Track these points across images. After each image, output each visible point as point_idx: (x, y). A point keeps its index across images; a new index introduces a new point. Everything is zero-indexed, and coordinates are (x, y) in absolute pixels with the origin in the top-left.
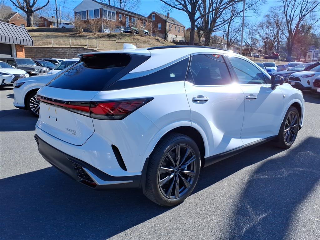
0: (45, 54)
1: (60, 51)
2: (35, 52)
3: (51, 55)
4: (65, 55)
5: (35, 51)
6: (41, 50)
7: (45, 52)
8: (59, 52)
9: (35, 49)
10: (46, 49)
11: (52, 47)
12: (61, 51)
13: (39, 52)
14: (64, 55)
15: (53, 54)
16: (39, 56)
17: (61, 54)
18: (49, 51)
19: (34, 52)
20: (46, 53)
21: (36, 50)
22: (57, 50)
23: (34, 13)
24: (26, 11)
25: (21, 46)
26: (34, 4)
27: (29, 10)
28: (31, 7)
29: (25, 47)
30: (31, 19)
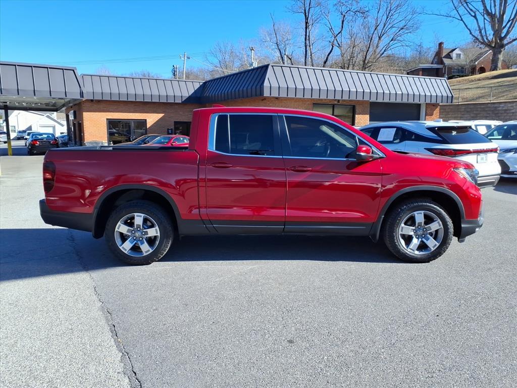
0: (476, 114)
1: (500, 108)
2: (463, 111)
3: (485, 115)
4: (508, 113)
5: (463, 110)
6: (471, 108)
7: (477, 111)
8: (499, 110)
9: (464, 107)
10: (479, 107)
11: (489, 102)
12: (503, 107)
13: (468, 112)
14: (506, 114)
15: (489, 114)
16: (467, 117)
17: (501, 113)
18: (483, 108)
19: (461, 112)
20: (479, 112)
21: (465, 109)
22: (496, 107)
23: (506, 47)
24: (494, 47)
25: (435, 105)
26: (508, 33)
27: (497, 45)
28: (502, 39)
29: (440, 106)
30: (498, 58)
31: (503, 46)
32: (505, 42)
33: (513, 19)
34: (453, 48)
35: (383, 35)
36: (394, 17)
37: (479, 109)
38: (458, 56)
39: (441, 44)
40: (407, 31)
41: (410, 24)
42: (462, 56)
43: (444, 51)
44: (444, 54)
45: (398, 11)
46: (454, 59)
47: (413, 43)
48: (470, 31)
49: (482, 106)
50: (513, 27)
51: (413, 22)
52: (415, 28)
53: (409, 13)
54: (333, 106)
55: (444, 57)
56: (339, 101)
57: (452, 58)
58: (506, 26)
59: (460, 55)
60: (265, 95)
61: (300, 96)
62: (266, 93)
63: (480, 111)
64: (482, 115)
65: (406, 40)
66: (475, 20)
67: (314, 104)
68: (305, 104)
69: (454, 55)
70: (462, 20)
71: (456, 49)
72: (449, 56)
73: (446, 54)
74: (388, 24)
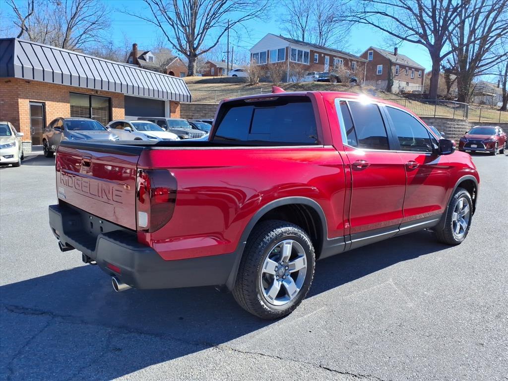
0: (206, 114)
2: (194, 111)
3: (212, 115)
5: (193, 109)
6: (200, 108)
7: (205, 111)
10: (207, 107)
11: (214, 103)
13: (198, 111)
16: (197, 116)
18: (211, 109)
19: (192, 111)
20: (207, 112)
23: (198, 57)
24: (189, 56)
25: (177, 103)
26: (199, 44)
27: (191, 54)
28: (195, 49)
29: (181, 104)
30: (193, 66)
31: (196, 56)
32: (197, 52)
33: (202, 33)
34: (146, 51)
35: (73, 27)
36: (84, 9)
37: (207, 110)
38: (151, 58)
39: (134, 45)
40: (99, 27)
41: (100, 21)
42: (154, 58)
43: (138, 52)
44: (138, 56)
45: (88, 5)
46: (147, 61)
47: (106, 39)
48: (168, 38)
49: (210, 107)
50: (203, 40)
51: (104, 19)
52: (106, 25)
53: (98, 9)
54: (90, 97)
55: (139, 58)
56: (97, 91)
57: (146, 60)
58: (196, 38)
59: (152, 58)
60: (15, 77)
61: (58, 81)
62: (18, 74)
63: (209, 111)
64: (210, 115)
65: (99, 35)
66: (173, 29)
67: (70, 92)
68: (61, 92)
69: (147, 56)
70: (160, 26)
71: (148, 52)
72: (142, 58)
73: (140, 55)
74: (77, 15)
